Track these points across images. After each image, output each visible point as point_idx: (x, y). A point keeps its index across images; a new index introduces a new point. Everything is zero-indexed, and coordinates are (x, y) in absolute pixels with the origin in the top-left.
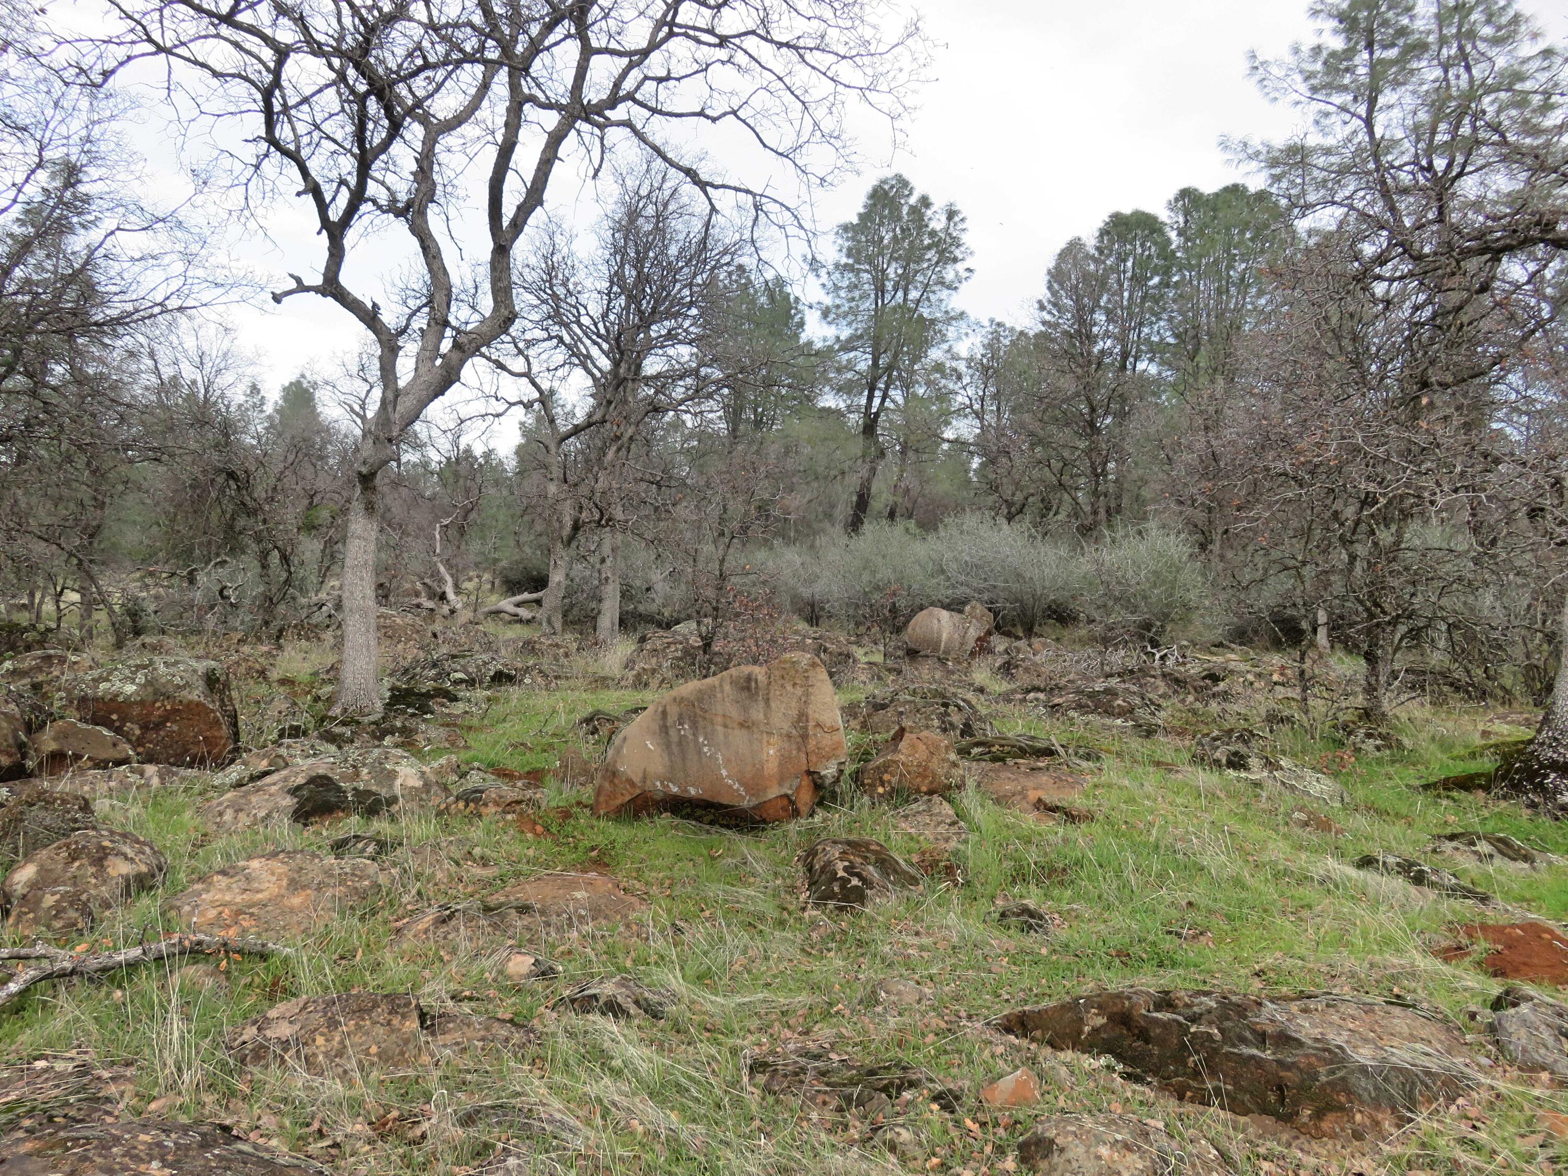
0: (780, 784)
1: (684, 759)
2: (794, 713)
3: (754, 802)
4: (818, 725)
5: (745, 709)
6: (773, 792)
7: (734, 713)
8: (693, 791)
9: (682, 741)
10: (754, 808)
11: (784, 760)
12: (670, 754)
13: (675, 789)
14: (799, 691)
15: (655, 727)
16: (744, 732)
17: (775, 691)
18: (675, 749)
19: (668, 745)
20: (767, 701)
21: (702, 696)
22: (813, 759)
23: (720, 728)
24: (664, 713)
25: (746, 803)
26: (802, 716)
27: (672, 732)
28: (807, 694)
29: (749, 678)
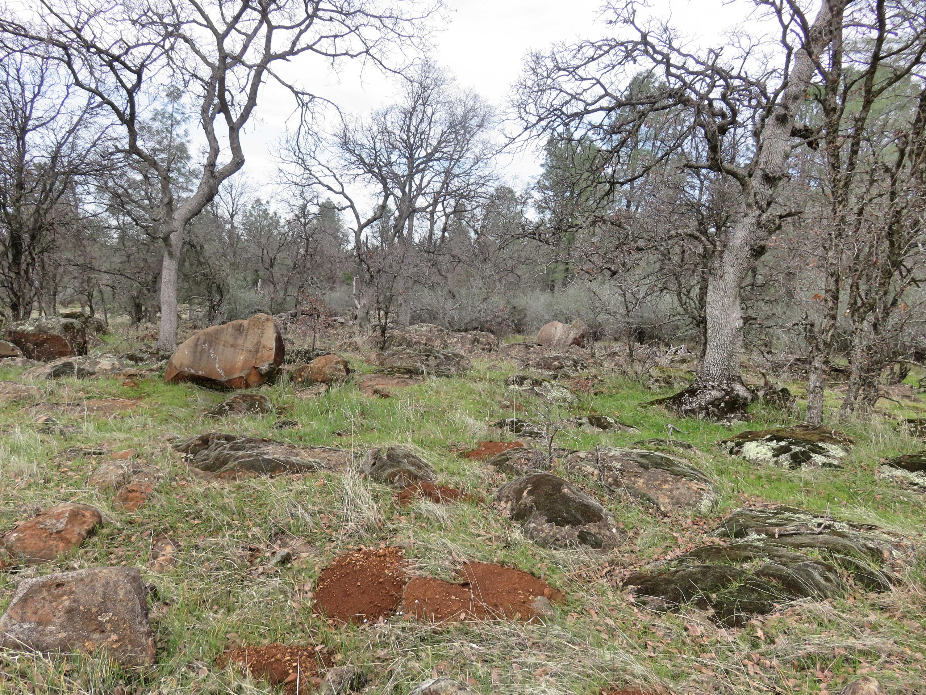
0: (241, 371)
1: (200, 359)
2: (256, 341)
3: (227, 379)
4: (264, 347)
5: (236, 339)
6: (236, 376)
7: (230, 341)
8: (200, 373)
9: (202, 351)
10: (227, 382)
11: (246, 361)
12: (195, 356)
13: (193, 371)
14: (260, 331)
15: (192, 344)
16: (232, 349)
17: (250, 331)
18: (198, 354)
19: (195, 352)
20: (246, 336)
21: (217, 332)
22: (258, 361)
23: (221, 347)
24: (198, 339)
25: (223, 379)
26: (259, 342)
27: (199, 347)
28: (262, 333)
29: (241, 325)
